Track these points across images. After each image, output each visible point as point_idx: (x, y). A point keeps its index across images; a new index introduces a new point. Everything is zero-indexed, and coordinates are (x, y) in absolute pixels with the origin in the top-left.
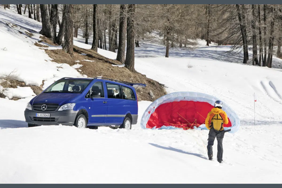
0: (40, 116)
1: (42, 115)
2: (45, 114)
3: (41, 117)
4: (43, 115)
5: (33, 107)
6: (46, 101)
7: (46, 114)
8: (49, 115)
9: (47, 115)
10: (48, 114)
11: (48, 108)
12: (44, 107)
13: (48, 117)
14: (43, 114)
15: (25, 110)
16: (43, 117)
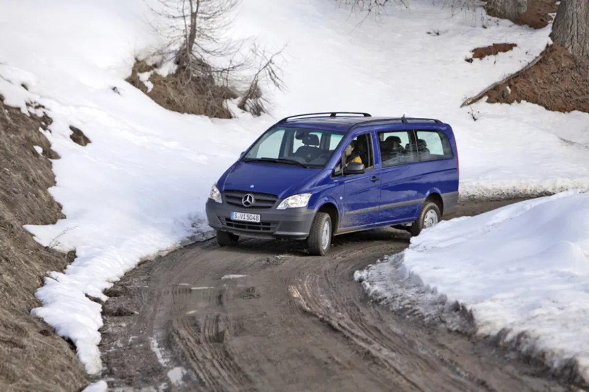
0: (240, 219)
1: (243, 218)
2: (250, 214)
3: (242, 220)
4: (246, 216)
5: (224, 196)
6: (252, 186)
7: (253, 215)
8: (259, 218)
9: (255, 217)
10: (256, 215)
11: (257, 200)
12: (248, 200)
13: (255, 221)
14: (246, 214)
15: (206, 200)
16: (246, 220)
